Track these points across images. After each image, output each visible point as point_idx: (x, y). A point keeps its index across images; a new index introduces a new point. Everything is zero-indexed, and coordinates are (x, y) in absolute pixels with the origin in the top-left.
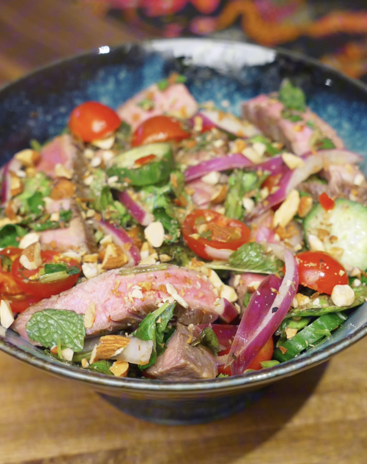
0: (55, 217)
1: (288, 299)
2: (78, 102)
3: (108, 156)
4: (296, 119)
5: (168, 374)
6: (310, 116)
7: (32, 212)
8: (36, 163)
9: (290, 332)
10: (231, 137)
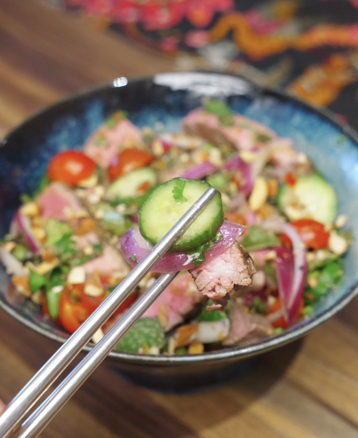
0: (89, 251)
1: (305, 258)
2: (46, 155)
3: (100, 191)
4: (231, 125)
5: (244, 339)
6: (240, 120)
7: (66, 251)
8: (41, 212)
9: (313, 282)
10: (189, 151)
